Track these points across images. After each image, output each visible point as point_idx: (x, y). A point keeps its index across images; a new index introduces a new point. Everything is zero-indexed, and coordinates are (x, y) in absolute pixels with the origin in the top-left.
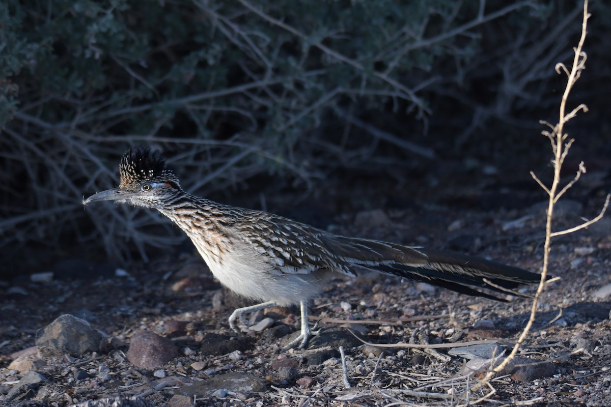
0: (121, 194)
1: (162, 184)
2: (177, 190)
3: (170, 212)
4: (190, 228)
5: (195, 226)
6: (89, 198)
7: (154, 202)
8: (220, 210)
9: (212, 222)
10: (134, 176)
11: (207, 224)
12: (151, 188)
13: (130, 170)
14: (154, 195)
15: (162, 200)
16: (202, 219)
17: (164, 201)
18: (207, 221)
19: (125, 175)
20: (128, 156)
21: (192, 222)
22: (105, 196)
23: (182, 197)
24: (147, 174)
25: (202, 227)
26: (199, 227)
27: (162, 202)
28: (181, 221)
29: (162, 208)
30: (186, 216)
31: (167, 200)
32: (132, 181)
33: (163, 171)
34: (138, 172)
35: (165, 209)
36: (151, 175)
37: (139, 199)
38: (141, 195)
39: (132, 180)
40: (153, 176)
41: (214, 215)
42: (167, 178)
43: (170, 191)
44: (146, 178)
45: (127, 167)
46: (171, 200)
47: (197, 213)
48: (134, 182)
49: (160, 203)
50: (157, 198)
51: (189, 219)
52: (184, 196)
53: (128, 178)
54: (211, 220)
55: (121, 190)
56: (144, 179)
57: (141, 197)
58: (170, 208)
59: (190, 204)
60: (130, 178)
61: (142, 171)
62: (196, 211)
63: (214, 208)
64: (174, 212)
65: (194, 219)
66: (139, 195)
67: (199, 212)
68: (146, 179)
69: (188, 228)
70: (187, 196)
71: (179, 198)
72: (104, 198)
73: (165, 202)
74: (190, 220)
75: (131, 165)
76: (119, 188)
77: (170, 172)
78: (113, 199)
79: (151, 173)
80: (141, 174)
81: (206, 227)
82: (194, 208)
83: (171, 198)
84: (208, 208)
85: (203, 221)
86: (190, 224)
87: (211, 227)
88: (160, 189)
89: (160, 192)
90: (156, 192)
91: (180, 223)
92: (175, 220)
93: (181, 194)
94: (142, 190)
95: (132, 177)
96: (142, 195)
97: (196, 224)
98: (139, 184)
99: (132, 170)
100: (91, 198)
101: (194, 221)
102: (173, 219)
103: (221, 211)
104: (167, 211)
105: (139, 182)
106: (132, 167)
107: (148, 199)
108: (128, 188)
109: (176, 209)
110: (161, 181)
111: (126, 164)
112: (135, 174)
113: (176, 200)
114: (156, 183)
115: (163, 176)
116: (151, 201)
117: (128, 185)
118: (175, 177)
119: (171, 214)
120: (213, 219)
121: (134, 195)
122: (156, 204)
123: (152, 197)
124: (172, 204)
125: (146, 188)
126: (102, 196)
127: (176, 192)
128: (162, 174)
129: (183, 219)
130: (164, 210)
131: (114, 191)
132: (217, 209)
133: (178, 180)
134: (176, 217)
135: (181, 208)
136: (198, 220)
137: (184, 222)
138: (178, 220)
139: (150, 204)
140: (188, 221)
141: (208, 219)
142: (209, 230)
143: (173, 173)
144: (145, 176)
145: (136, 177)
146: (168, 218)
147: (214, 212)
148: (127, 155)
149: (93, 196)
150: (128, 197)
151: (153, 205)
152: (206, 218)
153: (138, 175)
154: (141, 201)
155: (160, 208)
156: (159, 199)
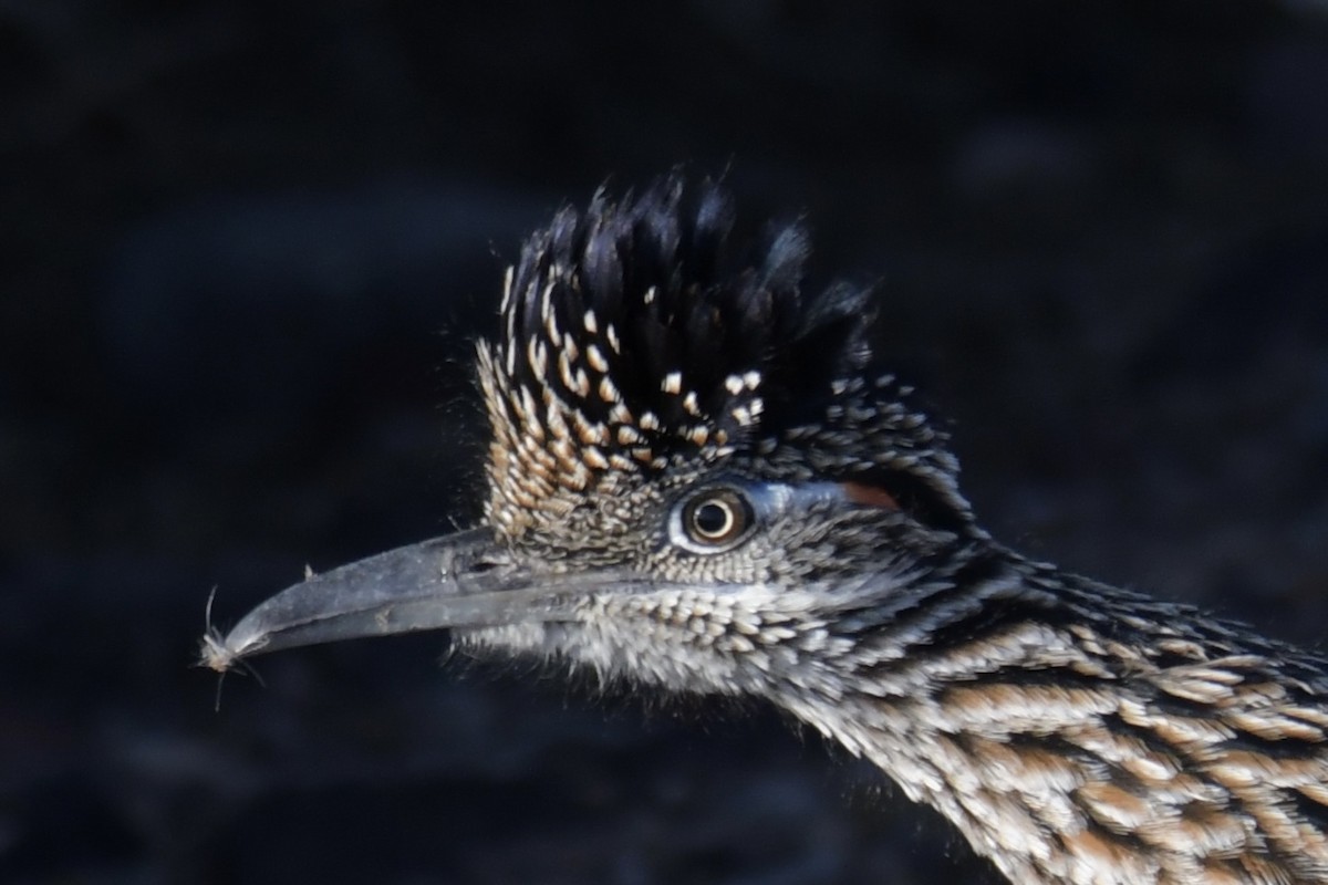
0: (503, 575)
1: (828, 493)
2: (951, 536)
3: (897, 723)
4: (1058, 842)
5: (1100, 830)
6: (250, 619)
7: (771, 636)
8: (1300, 698)
9: (1237, 805)
10: (614, 429)
11: (1193, 814)
12: (750, 523)
13: (578, 383)
14: (774, 577)
15: (835, 622)
16: (1154, 770)
17: (856, 626)
18: (1197, 792)
19: (534, 426)
20: (556, 270)
21: (1074, 796)
22: (379, 595)
23: (990, 589)
24: (716, 405)
25: (1158, 837)
26: (1133, 843)
27: (834, 632)
28: (986, 792)
29: (833, 688)
30: (1031, 745)
31: (875, 617)
32: (596, 474)
33: (839, 387)
34: (641, 392)
35: (852, 695)
36: (741, 414)
37: (654, 614)
38: (663, 581)
39: (597, 458)
40: (765, 425)
41: (1250, 743)
42: (871, 447)
43: (892, 544)
44: (712, 440)
45: (554, 353)
46: (905, 618)
47: (1115, 724)
48: (610, 482)
49: (817, 641)
50: (800, 601)
51: (1048, 765)
52: (1004, 586)
53: (561, 448)
54: (1228, 786)
55: (502, 547)
56: (691, 449)
57: (669, 598)
58: (894, 687)
59: (1055, 648)
60: (578, 444)
61: (673, 382)
62: (1106, 703)
63: (1252, 679)
64: (932, 717)
65: (1096, 769)
66: (651, 585)
67: (1136, 711)
68: (710, 453)
69: (1041, 850)
70: (1028, 583)
71: (971, 603)
72: (373, 610)
73: (865, 639)
74: (1064, 781)
75: (583, 340)
76: (490, 532)
77: (890, 394)
78: (446, 617)
79: (746, 397)
80: (667, 406)
81: (1184, 843)
82: (1090, 682)
83: (908, 602)
84: (1204, 683)
85: (1167, 787)
86: (1062, 816)
87: (1227, 837)
88: (815, 530)
89: (824, 556)
90: (790, 553)
91: (978, 808)
92: (935, 785)
93: (987, 567)
94: (678, 539)
95: (594, 433)
96: (675, 583)
97: (1110, 812)
98: (650, 490)
99: (595, 377)
100: (267, 616)
101: (1095, 789)
102: (913, 781)
103: (1310, 712)
104: (875, 718)
105: (650, 473)
106: (594, 354)
107: (725, 616)
108: (559, 527)
109: (945, 692)
110: (828, 462)
111: (544, 336)
112: (620, 412)
113: (944, 613)
114: (787, 479)
115: (839, 425)
116: (750, 625)
117: (565, 503)
118: (928, 433)
119: (911, 736)
120: (1241, 773)
121: (610, 586)
122: (790, 656)
123: (755, 599)
124: (916, 653)
125: (713, 520)
126: (358, 599)
127: (944, 555)
128: (836, 411)
129: (1006, 775)
130: (851, 710)
131: (449, 554)
132: (1278, 692)
133: (951, 460)
134: (949, 760)
135: (985, 681)
136: (1124, 780)
137: (1015, 796)
138: (967, 781)
139: (736, 653)
140: (1046, 786)
141: (1206, 779)
142: (1208, 862)
143: (912, 405)
144: (694, 422)
145: (627, 434)
146: (880, 776)
147: (1254, 722)
148: (548, 259)
149: (288, 598)
150: (561, 598)
151: (762, 662)
152: (1189, 765)
153: (648, 420)
154: (664, 632)
155: (818, 693)
156: (818, 613)
